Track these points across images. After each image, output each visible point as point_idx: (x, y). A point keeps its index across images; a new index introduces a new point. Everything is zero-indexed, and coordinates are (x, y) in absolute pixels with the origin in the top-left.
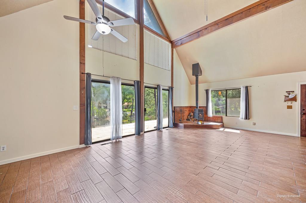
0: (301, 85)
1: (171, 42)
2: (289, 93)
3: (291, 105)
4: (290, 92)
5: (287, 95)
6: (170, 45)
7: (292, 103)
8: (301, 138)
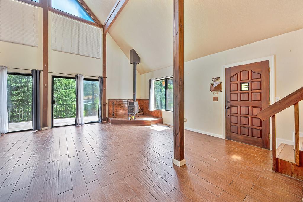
0: (226, 68)
1: (102, 27)
2: (214, 80)
3: (216, 96)
4: (215, 78)
5: (212, 82)
6: (101, 30)
7: (217, 94)
8: (226, 140)
